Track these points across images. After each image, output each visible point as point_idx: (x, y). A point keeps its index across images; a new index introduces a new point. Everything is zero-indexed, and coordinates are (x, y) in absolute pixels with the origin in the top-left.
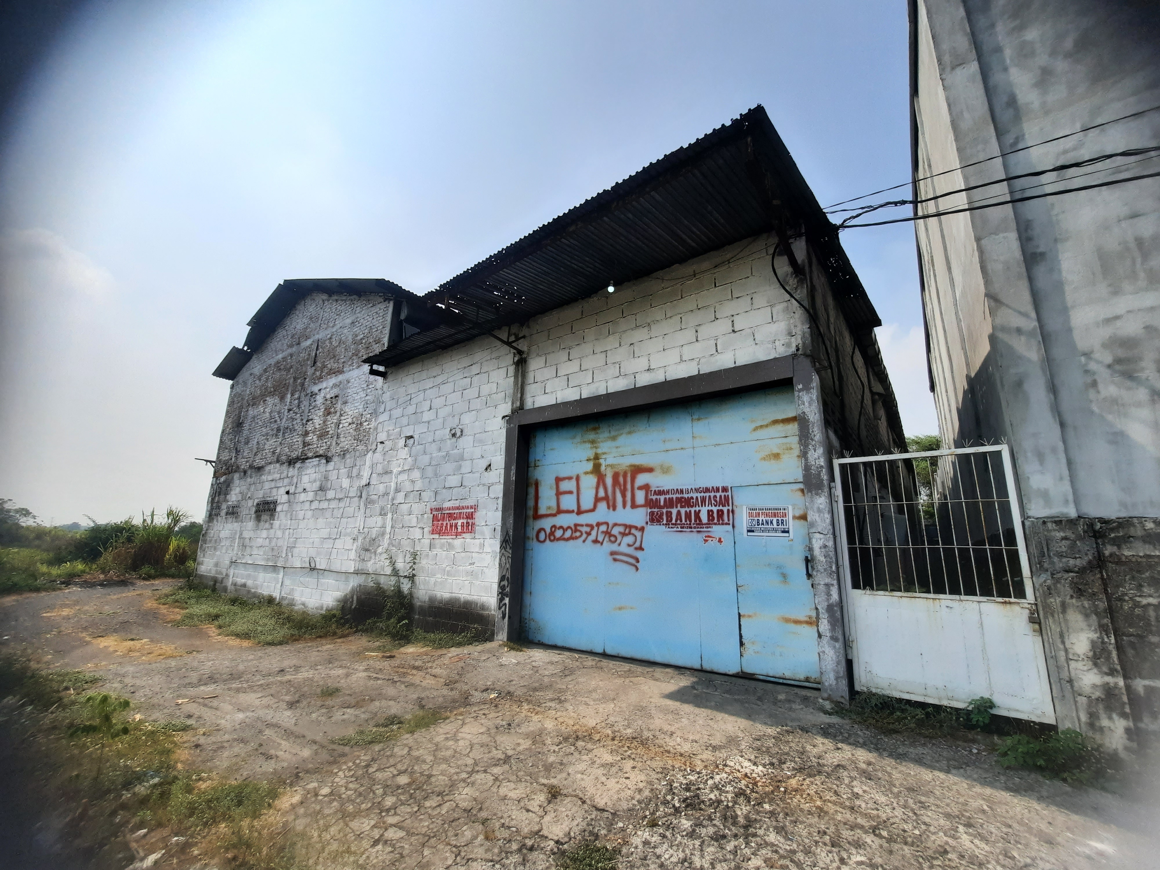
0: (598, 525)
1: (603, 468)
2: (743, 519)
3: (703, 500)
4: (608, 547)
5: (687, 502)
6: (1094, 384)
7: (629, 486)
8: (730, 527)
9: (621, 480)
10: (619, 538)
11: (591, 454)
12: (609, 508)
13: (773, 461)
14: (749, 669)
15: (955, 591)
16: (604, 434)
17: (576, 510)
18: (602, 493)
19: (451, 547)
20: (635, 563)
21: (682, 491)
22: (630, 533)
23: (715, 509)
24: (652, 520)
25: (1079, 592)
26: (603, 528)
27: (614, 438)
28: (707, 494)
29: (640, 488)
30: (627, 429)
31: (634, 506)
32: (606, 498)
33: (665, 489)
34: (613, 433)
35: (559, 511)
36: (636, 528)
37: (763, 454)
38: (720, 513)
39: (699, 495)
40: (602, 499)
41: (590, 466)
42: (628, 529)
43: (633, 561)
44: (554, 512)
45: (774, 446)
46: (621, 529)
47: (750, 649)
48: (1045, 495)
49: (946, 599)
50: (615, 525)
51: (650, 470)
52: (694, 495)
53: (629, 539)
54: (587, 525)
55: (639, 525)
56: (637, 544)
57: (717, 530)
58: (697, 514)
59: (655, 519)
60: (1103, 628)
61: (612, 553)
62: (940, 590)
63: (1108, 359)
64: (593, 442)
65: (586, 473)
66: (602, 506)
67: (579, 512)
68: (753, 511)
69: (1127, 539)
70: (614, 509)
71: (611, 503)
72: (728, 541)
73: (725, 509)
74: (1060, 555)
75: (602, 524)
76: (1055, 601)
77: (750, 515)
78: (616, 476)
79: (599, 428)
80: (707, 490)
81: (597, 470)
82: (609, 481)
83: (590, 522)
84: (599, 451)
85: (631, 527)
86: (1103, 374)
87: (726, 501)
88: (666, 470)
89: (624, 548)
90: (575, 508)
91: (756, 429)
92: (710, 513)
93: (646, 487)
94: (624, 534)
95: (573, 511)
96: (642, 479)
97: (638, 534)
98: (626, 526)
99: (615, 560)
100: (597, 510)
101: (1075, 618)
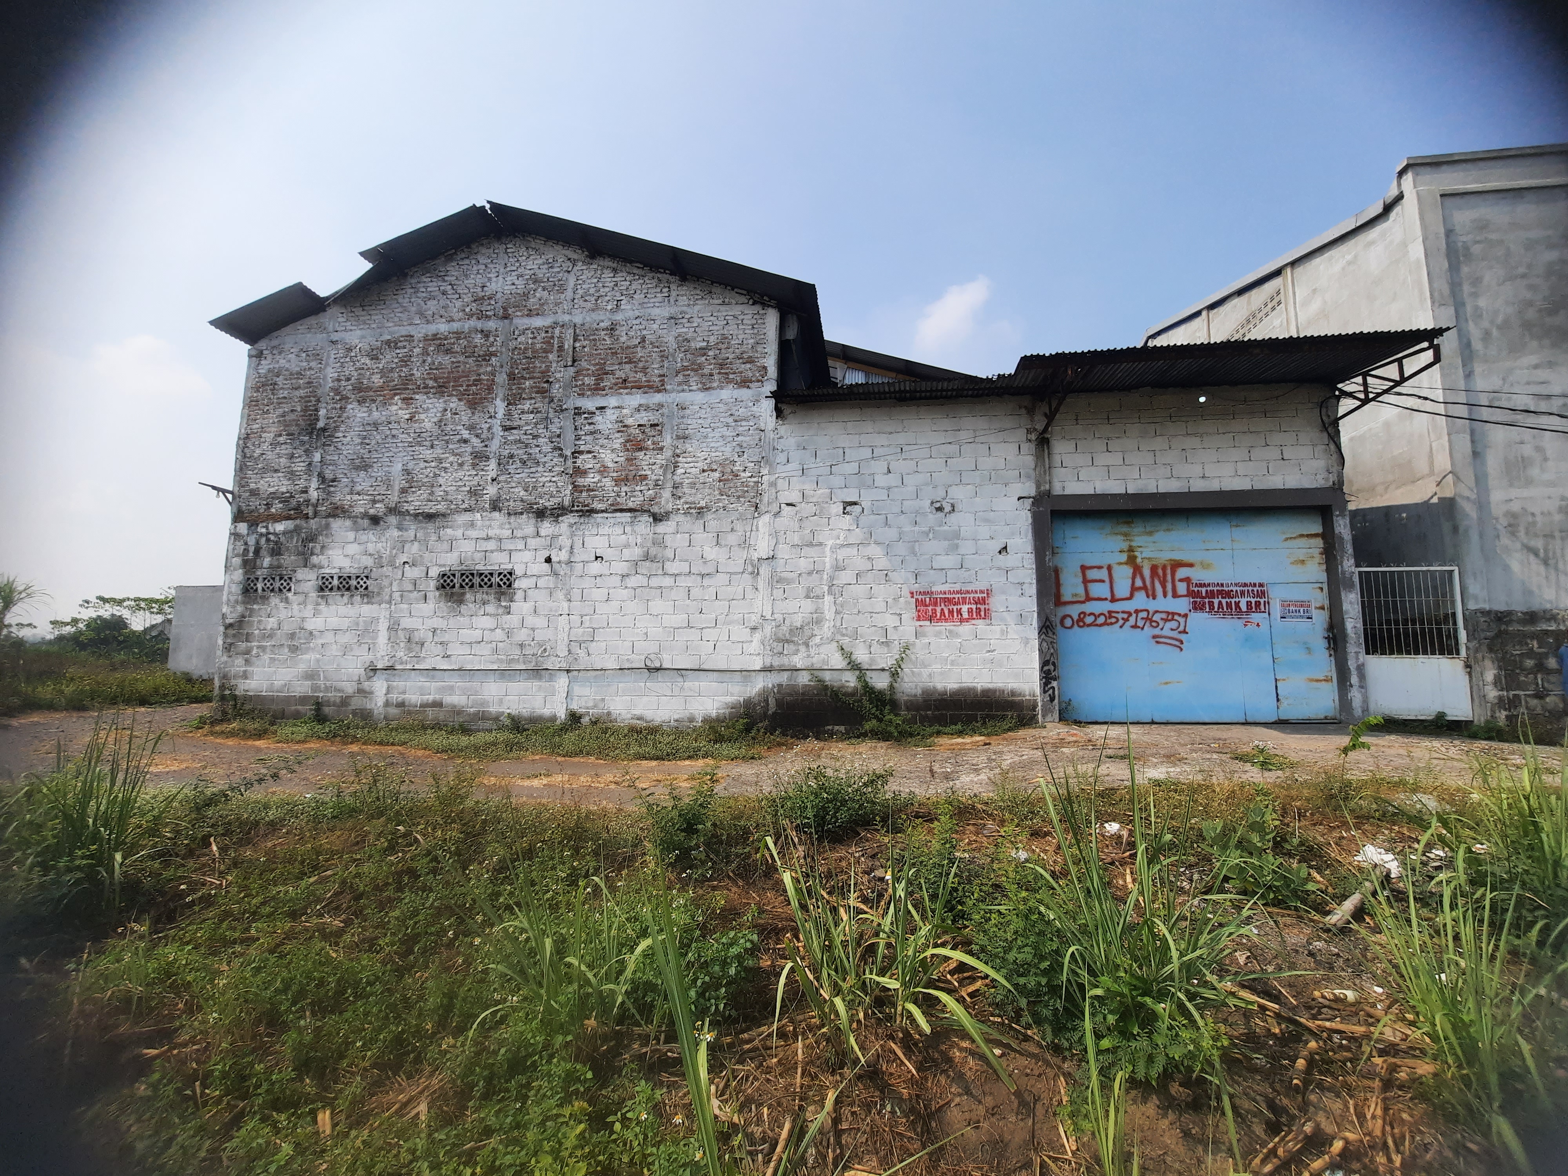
0: (1137, 612)
1: (1139, 560)
2: (1276, 609)
3: (1243, 593)
4: (1149, 631)
5: (1228, 594)
6: (1498, 537)
7: (1169, 577)
8: (1266, 615)
9: (1160, 572)
10: (1161, 623)
11: (1125, 546)
12: (1148, 597)
13: (1299, 565)
14: (1283, 717)
15: (1425, 653)
16: (1137, 528)
17: (1109, 598)
18: (1139, 582)
19: (952, 634)
20: (1179, 645)
21: (1222, 585)
22: (1173, 619)
23: (1253, 600)
24: (1195, 608)
25: (1491, 650)
26: (1144, 615)
27: (1150, 533)
28: (1246, 589)
29: (1181, 580)
30: (1165, 526)
31: (1175, 595)
32: (1145, 588)
33: (1206, 582)
34: (1148, 529)
35: (1088, 599)
36: (1179, 615)
37: (1292, 560)
38: (1258, 604)
39: (1238, 589)
40: (1139, 589)
41: (1124, 557)
42: (1170, 616)
43: (1177, 643)
44: (1083, 599)
45: (1301, 554)
46: (1164, 616)
47: (1284, 703)
48: (1476, 598)
49: (1421, 658)
50: (1157, 612)
51: (1191, 565)
52: (1234, 589)
53: (1174, 624)
54: (1123, 612)
55: (1182, 613)
56: (1181, 628)
57: (1256, 617)
58: (1237, 604)
59: (1197, 607)
60: (1500, 668)
61: (1154, 637)
62: (1417, 653)
63: (1505, 524)
64: (1125, 535)
65: (1120, 564)
66: (1140, 596)
67: (1113, 600)
68: (1285, 604)
69: (1510, 622)
70: (1154, 598)
71: (1150, 593)
72: (1265, 626)
73: (1262, 601)
74: (1483, 630)
75: (1142, 611)
76: (1479, 656)
77: (1283, 606)
78: (1154, 569)
79: (1132, 522)
80: (1245, 585)
81: (1131, 560)
82: (1147, 572)
83: (1127, 609)
84: (1134, 544)
85: (1173, 614)
86: (1503, 532)
87: (1262, 594)
88: (1206, 566)
89: (1166, 632)
90: (1109, 597)
91: (1287, 539)
92: (1249, 604)
93: (1187, 580)
94: (1166, 620)
95: (1106, 599)
96: (1182, 573)
97: (1182, 620)
98: (1168, 613)
99: (1157, 642)
100: (1135, 598)
101: (1488, 663)
